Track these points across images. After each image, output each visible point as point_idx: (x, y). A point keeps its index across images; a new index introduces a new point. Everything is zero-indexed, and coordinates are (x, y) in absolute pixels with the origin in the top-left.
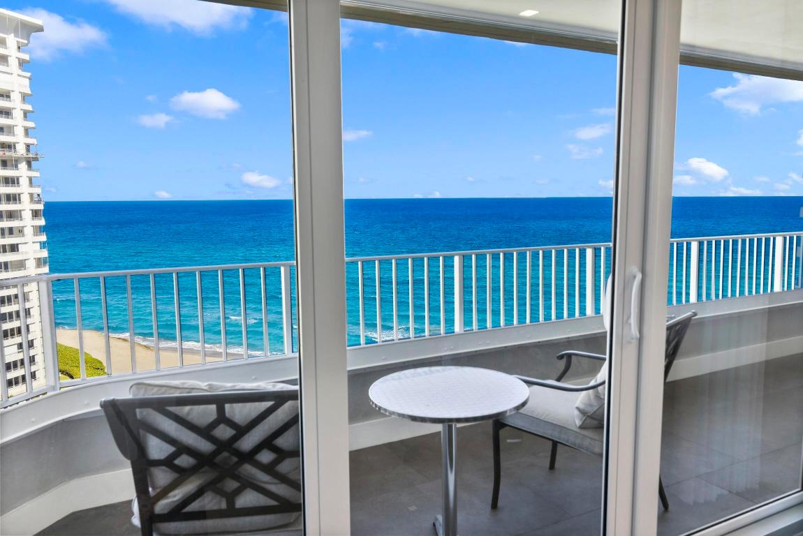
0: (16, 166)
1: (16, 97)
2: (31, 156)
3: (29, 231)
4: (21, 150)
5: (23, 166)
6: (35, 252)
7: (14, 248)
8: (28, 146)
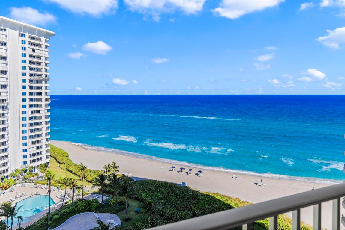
0: (41, 82)
1: (43, 58)
2: (46, 79)
3: (44, 106)
4: (43, 76)
5: (44, 82)
6: (46, 113)
7: (38, 112)
8: (46, 76)
